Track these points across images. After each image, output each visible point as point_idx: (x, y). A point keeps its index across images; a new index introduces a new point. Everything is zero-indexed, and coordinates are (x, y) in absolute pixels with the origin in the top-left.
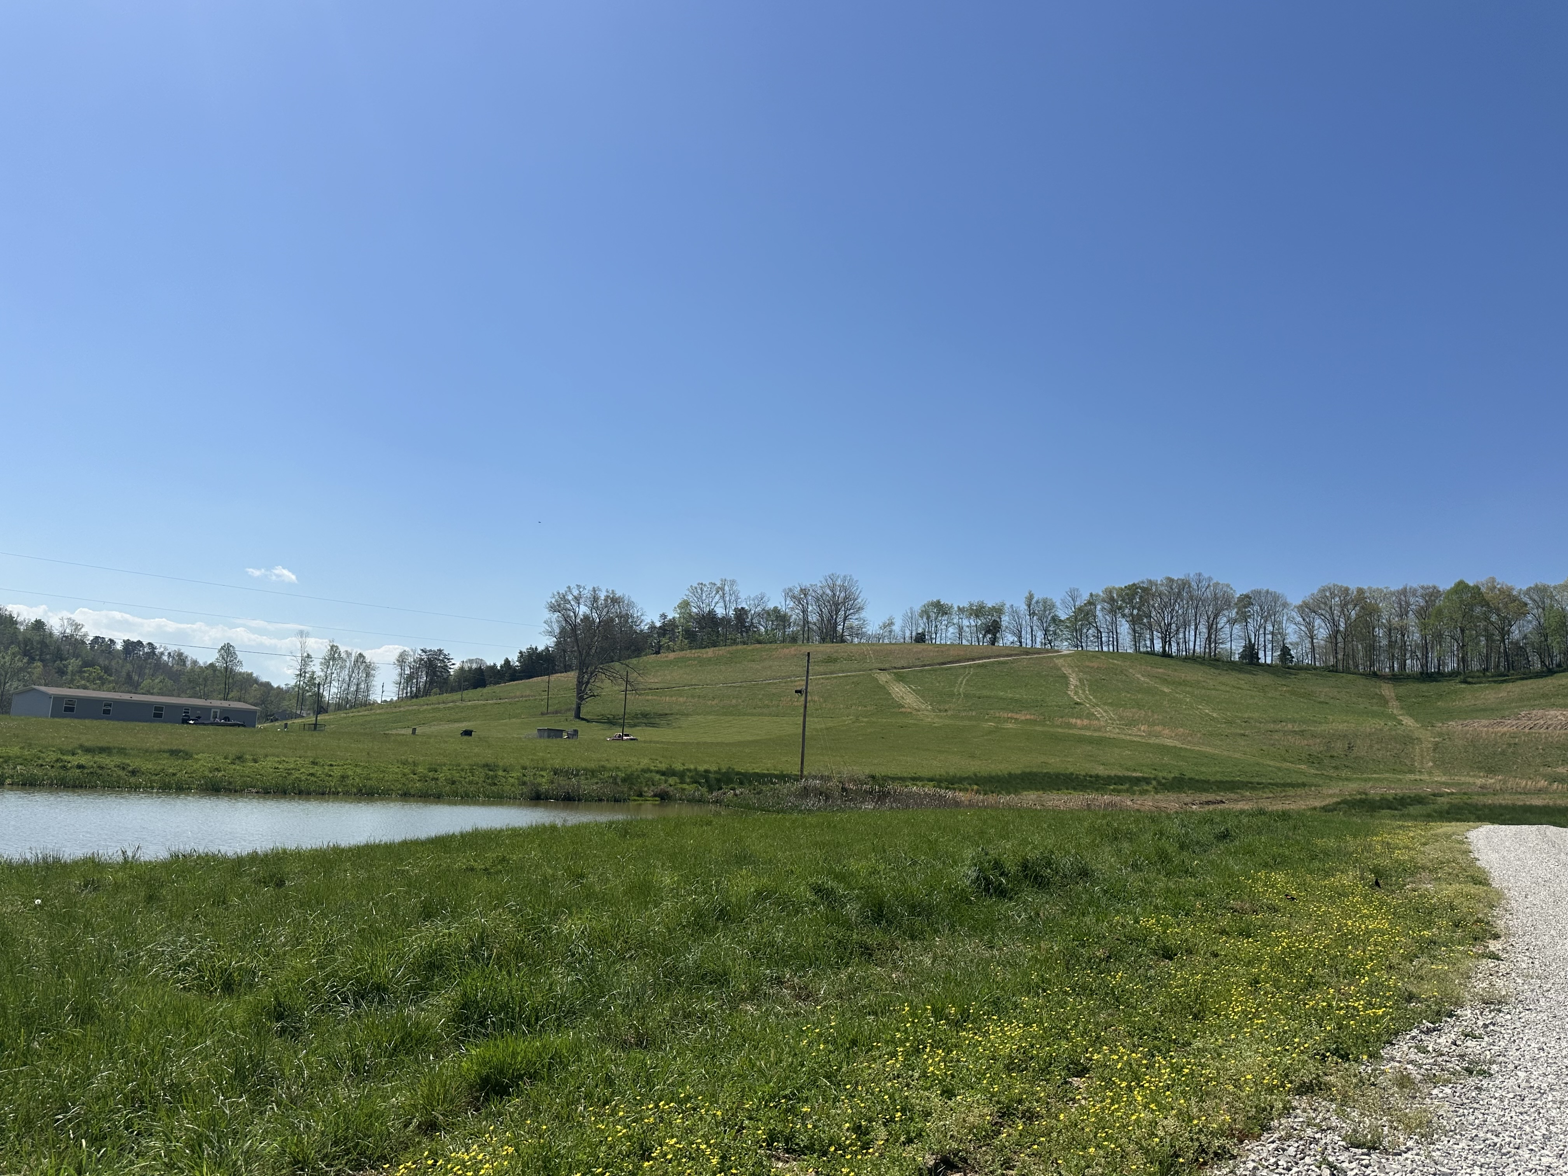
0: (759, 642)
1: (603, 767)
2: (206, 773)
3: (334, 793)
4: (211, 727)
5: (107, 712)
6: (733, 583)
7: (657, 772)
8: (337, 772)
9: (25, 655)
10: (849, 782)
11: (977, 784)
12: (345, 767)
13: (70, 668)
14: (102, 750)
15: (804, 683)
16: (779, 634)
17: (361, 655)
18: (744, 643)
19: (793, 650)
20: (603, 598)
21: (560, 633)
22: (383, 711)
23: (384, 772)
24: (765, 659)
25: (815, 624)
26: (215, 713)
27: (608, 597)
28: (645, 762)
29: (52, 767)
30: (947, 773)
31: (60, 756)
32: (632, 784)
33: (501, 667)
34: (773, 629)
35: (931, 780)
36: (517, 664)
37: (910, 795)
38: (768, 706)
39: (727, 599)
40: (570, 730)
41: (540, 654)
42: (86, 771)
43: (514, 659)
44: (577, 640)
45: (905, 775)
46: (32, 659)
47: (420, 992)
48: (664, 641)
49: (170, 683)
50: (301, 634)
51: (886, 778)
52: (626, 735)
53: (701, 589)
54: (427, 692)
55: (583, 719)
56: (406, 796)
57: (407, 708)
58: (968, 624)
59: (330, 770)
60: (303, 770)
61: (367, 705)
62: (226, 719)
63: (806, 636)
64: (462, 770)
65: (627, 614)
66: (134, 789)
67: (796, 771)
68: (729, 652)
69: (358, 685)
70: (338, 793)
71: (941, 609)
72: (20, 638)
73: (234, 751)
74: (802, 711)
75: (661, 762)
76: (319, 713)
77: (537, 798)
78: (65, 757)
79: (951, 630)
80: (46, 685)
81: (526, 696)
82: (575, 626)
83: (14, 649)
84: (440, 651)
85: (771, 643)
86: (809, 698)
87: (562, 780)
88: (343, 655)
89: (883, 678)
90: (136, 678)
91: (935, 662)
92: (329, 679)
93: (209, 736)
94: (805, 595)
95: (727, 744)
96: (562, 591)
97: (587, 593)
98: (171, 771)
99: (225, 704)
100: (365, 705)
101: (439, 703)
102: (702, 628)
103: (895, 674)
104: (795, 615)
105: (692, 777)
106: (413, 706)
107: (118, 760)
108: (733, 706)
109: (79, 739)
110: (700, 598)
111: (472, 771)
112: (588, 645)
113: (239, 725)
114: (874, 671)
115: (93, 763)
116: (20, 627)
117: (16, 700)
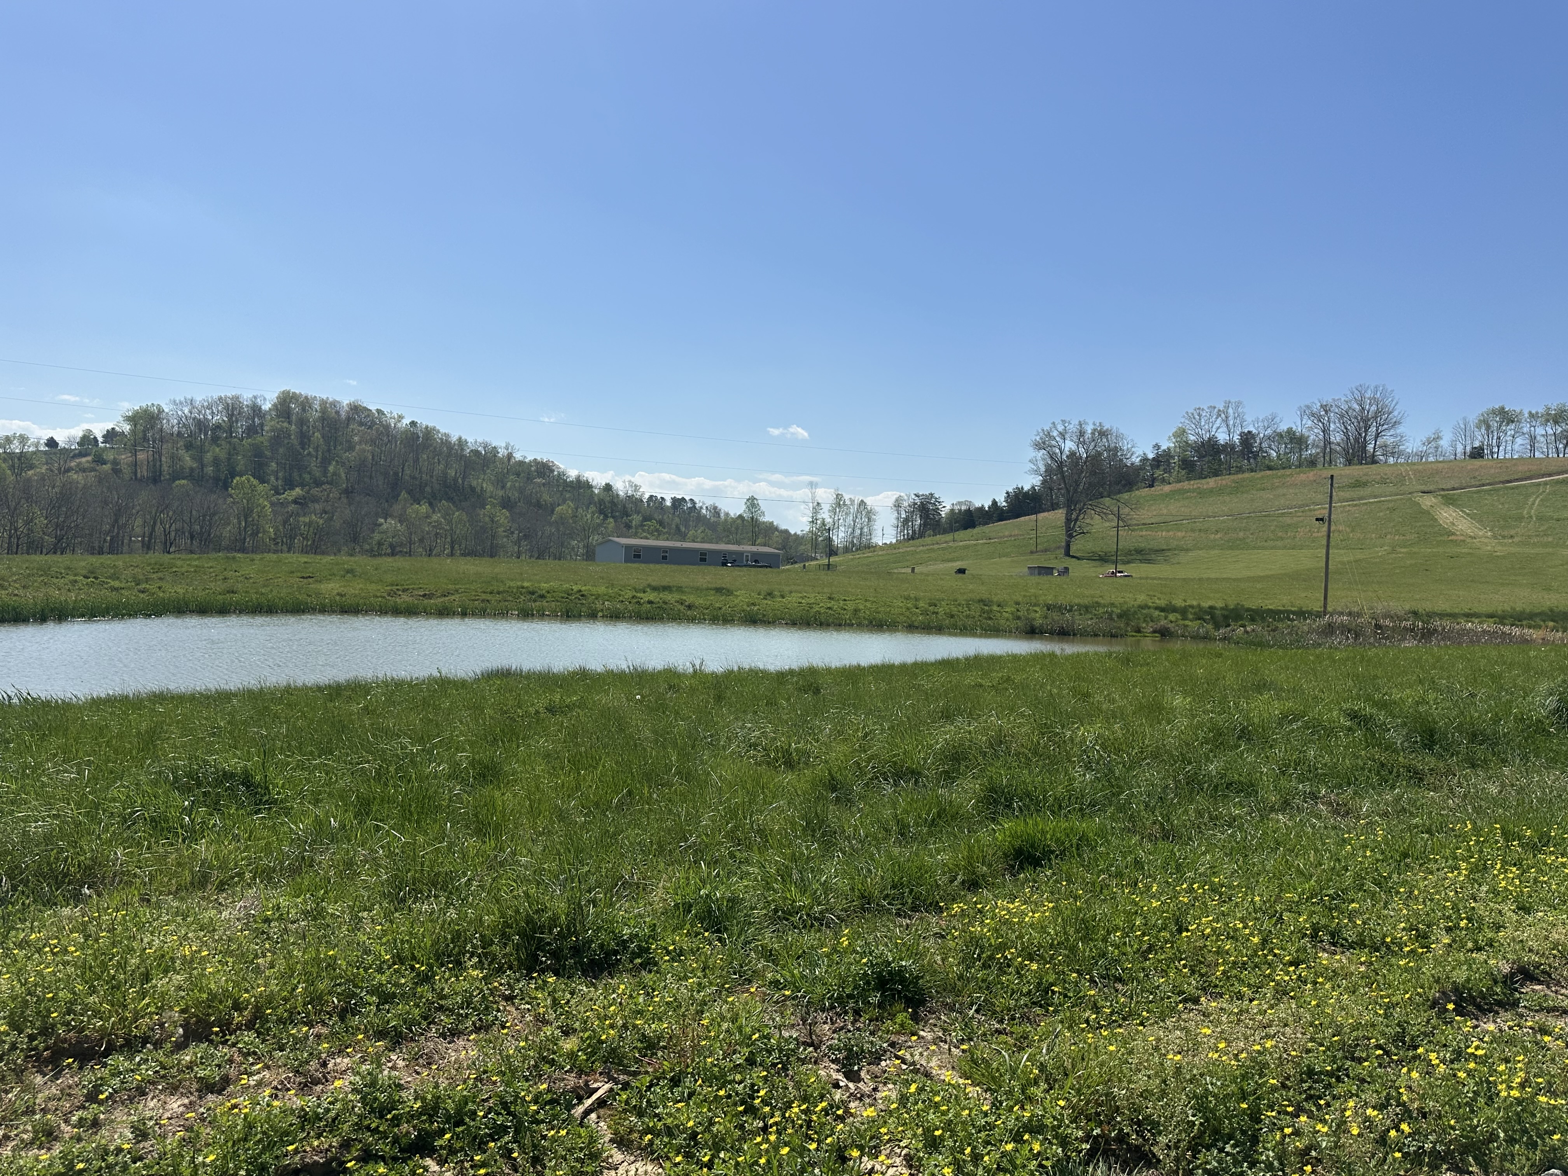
0: (1270, 468)
1: (1097, 603)
2: (745, 607)
3: (849, 625)
4: (745, 569)
5: (664, 558)
6: (1239, 404)
7: (1156, 608)
8: (850, 606)
9: (601, 513)
10: (1385, 617)
11: (1552, 620)
12: (857, 601)
13: (634, 523)
14: (666, 588)
15: (1327, 511)
16: (1294, 458)
17: (862, 501)
18: (1252, 471)
19: (1310, 475)
20: (1090, 431)
21: (1046, 471)
22: (884, 552)
23: (890, 606)
24: (1277, 487)
25: (1339, 444)
26: (747, 556)
27: (1095, 430)
28: (1142, 598)
29: (630, 602)
30: (1513, 609)
31: (635, 594)
32: (1129, 619)
33: (989, 507)
34: (1286, 454)
35: (1491, 616)
36: (1004, 504)
37: (1463, 633)
38: (1282, 539)
39: (1231, 423)
40: (1061, 567)
41: (1027, 493)
42: (654, 606)
43: (1002, 502)
44: (1063, 477)
45: (1457, 611)
46: (606, 517)
47: (949, 777)
48: (1158, 473)
49: (709, 532)
50: (812, 485)
51: (1431, 615)
52: (1119, 572)
53: (1199, 415)
54: (921, 535)
55: (1073, 557)
56: (912, 628)
57: (905, 549)
58: (1544, 432)
59: (844, 604)
60: (821, 605)
61: (870, 547)
62: (756, 561)
63: (1327, 458)
64: (959, 605)
65: (1116, 447)
66: (692, 620)
67: (1317, 607)
68: (1234, 481)
69: (861, 529)
70: (853, 625)
71: (1507, 417)
72: (596, 499)
73: (765, 588)
74: (1324, 542)
75: (1159, 599)
76: (830, 555)
77: (1032, 632)
78: (639, 595)
79: (1519, 441)
80: (618, 537)
81: (1015, 536)
82: (1061, 462)
83: (593, 508)
84: (932, 494)
85: (1284, 468)
86: (1333, 528)
87: (1055, 616)
88: (848, 502)
89: (1427, 502)
90: (683, 529)
91: (1497, 480)
92: (836, 526)
93: (744, 576)
94: (1326, 412)
95: (1234, 580)
96: (1046, 428)
97: (1073, 428)
98: (717, 605)
99: (754, 549)
100: (869, 548)
101: (933, 544)
102: (1201, 457)
103: (1443, 496)
104: (1314, 435)
105: (1195, 614)
106: (910, 547)
107: (677, 596)
108: (1240, 540)
109: (647, 580)
110: (1198, 425)
111: (968, 605)
112: (1076, 482)
113: (766, 567)
114: (1415, 494)
115: (659, 599)
116: (595, 490)
117: (599, 550)
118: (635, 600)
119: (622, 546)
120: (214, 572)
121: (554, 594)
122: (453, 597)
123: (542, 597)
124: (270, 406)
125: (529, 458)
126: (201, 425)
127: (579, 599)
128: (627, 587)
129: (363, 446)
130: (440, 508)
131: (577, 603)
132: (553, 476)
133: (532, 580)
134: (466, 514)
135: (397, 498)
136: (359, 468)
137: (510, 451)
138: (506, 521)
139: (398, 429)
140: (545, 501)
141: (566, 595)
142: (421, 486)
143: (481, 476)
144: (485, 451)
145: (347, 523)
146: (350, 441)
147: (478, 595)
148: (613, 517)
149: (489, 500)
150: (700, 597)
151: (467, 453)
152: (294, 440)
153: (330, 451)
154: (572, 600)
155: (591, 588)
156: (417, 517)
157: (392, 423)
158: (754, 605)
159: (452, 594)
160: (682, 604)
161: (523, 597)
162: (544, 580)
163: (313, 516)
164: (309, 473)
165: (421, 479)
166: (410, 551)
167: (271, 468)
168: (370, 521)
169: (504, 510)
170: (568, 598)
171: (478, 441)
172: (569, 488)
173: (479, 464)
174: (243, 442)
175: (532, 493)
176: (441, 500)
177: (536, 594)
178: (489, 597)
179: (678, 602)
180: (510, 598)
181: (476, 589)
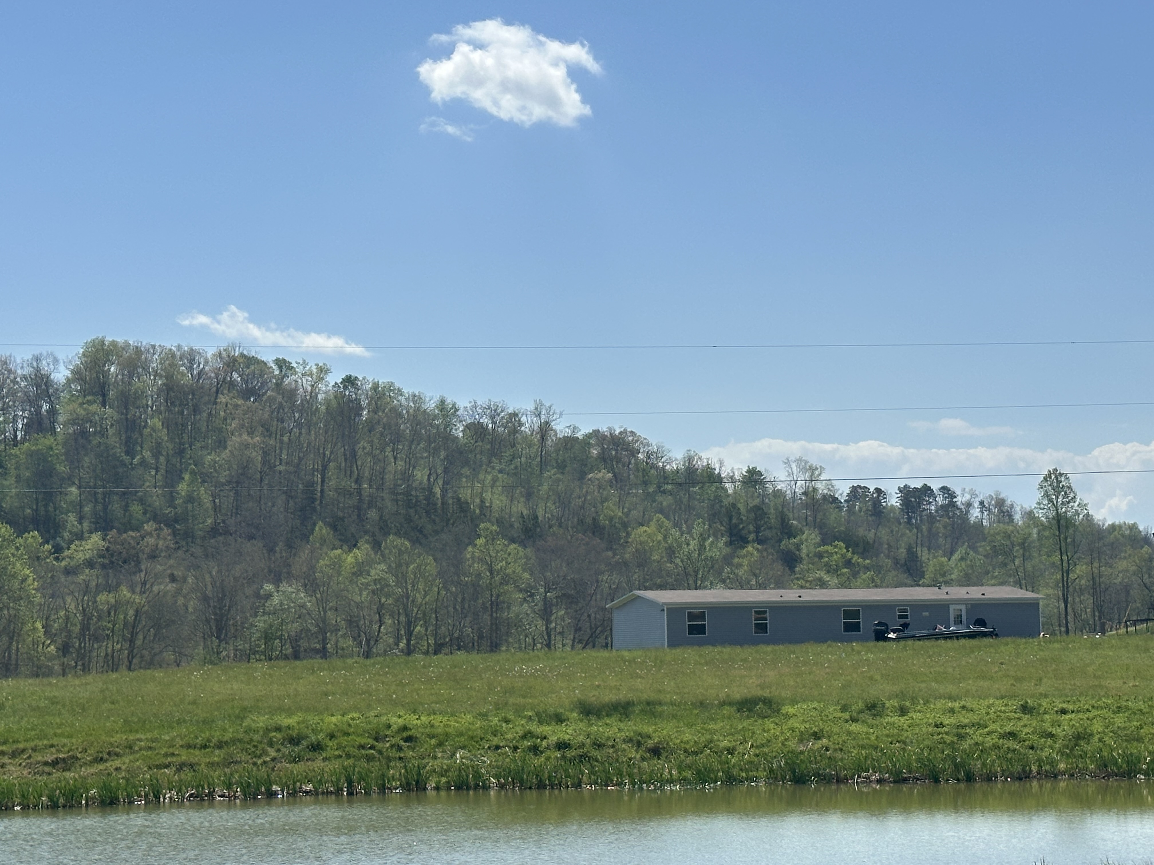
13: (804, 551)
14: (614, 709)
26: (958, 612)
29: (515, 749)
46: (741, 542)
60: (992, 727)
62: (980, 622)
72: (726, 504)
78: (540, 729)
83: (715, 525)
98: (725, 743)
99: (975, 593)
107: (635, 727)
115: (588, 736)
116: (727, 485)
117: (619, 620)
118: (527, 743)
119: (661, 608)
121: (344, 740)
122: (117, 763)
123: (317, 748)
124: (68, 374)
125: (584, 430)
127: (400, 749)
128: (519, 711)
129: (245, 437)
130: (387, 551)
131: (389, 759)
132: (636, 464)
133: (300, 709)
134: (435, 560)
135: (305, 537)
136: (238, 483)
137: (543, 418)
138: (519, 570)
139: (314, 395)
140: (611, 519)
141: (371, 741)
142: (359, 509)
143: (481, 476)
144: (494, 423)
145: (205, 599)
146: (220, 430)
147: (173, 754)
148: (760, 541)
149: (482, 526)
150: (690, 725)
151: (459, 431)
152: (113, 439)
153: (181, 452)
154: (380, 752)
155: (437, 720)
156: (339, 574)
157: (306, 383)
158: (816, 736)
159: (117, 755)
160: (639, 744)
161: (273, 753)
162: (327, 709)
163: (125, 592)
164: (141, 501)
165: (360, 494)
166: (324, 648)
167: (69, 498)
168: (249, 591)
169: (513, 546)
170: (372, 747)
171: (479, 403)
172: (670, 487)
173: (481, 452)
174: (15, 451)
175: (584, 502)
176: (398, 534)
177: (304, 743)
178: (196, 756)
179: (631, 740)
180: (244, 757)
181: (173, 739)
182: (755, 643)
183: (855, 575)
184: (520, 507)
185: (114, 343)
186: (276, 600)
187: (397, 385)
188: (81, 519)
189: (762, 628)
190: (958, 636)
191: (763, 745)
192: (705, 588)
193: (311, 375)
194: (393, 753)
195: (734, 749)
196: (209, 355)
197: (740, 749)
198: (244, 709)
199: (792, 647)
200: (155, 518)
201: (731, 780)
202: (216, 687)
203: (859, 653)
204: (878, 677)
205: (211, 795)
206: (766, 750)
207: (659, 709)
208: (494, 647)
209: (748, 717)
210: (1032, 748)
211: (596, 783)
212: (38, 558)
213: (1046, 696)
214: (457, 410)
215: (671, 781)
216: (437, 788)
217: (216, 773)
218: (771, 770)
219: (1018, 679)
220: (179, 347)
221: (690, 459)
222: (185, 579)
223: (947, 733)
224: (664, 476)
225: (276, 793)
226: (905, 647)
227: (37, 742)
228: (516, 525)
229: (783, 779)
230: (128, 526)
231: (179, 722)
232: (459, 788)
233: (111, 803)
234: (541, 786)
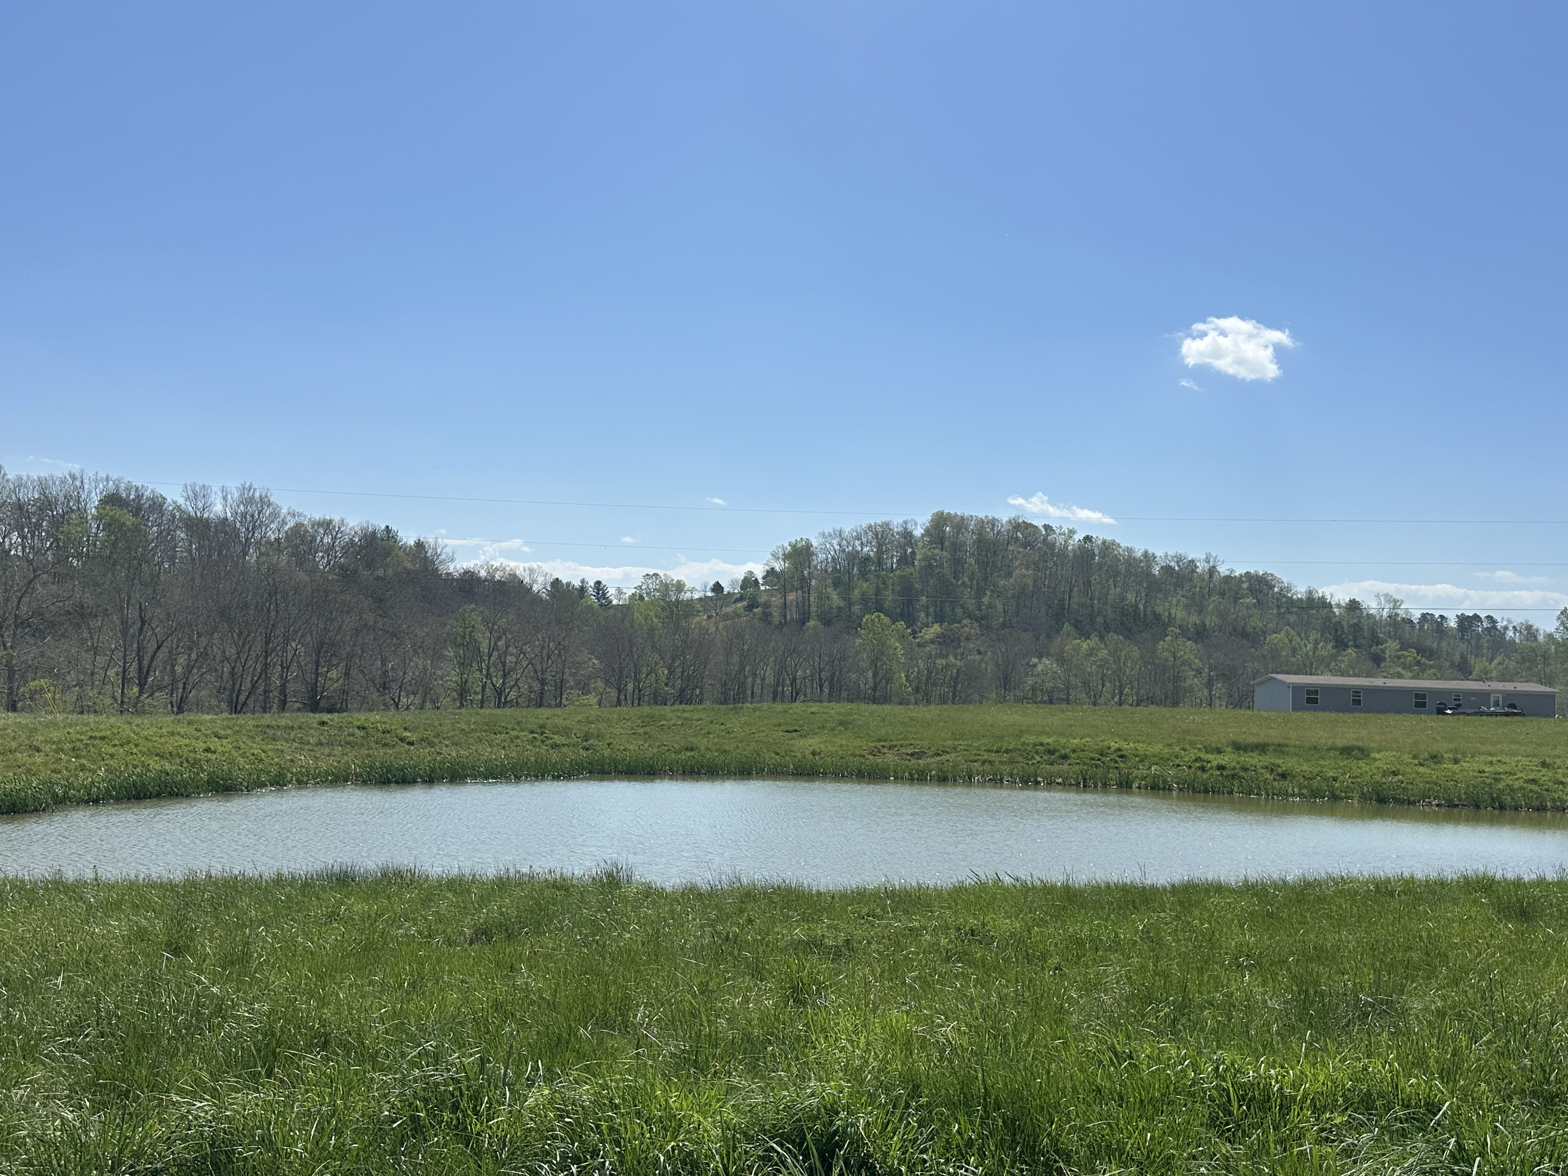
13: (1387, 654)
14: (1259, 747)
26: (1497, 698)
29: (1190, 767)
31: (1203, 754)
62: (1513, 706)
72: (1331, 621)
78: (1208, 756)
83: (1327, 635)
90: (1469, 663)
99: (1509, 686)
107: (1269, 759)
115: (1238, 763)
116: (1335, 610)
117: (1259, 691)
118: (1198, 765)
119: (1288, 686)
120: (700, 725)
121: (1081, 754)
122: (948, 757)
123: (1065, 757)
124: (922, 531)
125: (1239, 571)
126: (853, 557)
127: (1116, 762)
128: (1193, 744)
129: (1023, 570)
130: (1108, 642)
131: (1109, 767)
132: (1273, 594)
133: (1054, 733)
134: (1139, 648)
135: (1058, 631)
136: (1018, 598)
137: (1211, 564)
138: (1192, 657)
139: (1066, 546)
140: (1255, 628)
141: (1098, 756)
142: (1091, 615)
143: (1170, 599)
144: (1179, 566)
145: (997, 665)
146: (1009, 566)
147: (979, 755)
148: (1356, 646)
149: (1170, 629)
150: (1308, 761)
151: (1156, 571)
152: (947, 571)
153: (985, 579)
154: (1103, 763)
155: (1140, 746)
156: (1078, 654)
157: (1061, 540)
158: (1395, 773)
159: (948, 753)
160: (1272, 770)
161: (1038, 758)
162: (1071, 735)
163: (951, 658)
164: (962, 606)
165: (1092, 606)
166: (1068, 698)
167: (922, 603)
168: (1024, 662)
169: (1189, 642)
170: (1099, 760)
171: (1169, 553)
172: (1296, 609)
173: (1170, 584)
174: (891, 575)
175: (1237, 617)
176: (1115, 632)
177: (1057, 754)
178: (993, 757)
179: (1267, 768)
180: (1020, 759)
181: (980, 746)
182: (1352, 711)
183: (1423, 671)
184: (1194, 619)
185: (949, 514)
186: (1040, 668)
187: (1117, 541)
188: (927, 615)
189: (1357, 702)
190: (1496, 714)
191: (1357, 777)
192: (1317, 674)
193: (1064, 534)
194: (1112, 764)
195: (1337, 778)
196: (1004, 522)
197: (1342, 778)
198: (1021, 731)
199: (1378, 716)
200: (969, 617)
201: (1334, 798)
202: (1005, 717)
203: (1425, 721)
204: (1438, 738)
205: (1001, 780)
206: (1359, 780)
207: (1286, 749)
208: (1175, 704)
209: (1347, 759)
210: (1547, 790)
211: (1243, 793)
212: (903, 636)
213: (1559, 757)
214: (1155, 558)
215: (1293, 795)
216: (1139, 788)
217: (1003, 768)
218: (1362, 793)
219: (1539, 745)
220: (987, 517)
221: (1310, 592)
222: (986, 652)
223: (1487, 777)
224: (1291, 602)
225: (1039, 782)
226: (1458, 719)
227: (903, 742)
228: (1192, 630)
229: (1371, 799)
230: (955, 621)
231: (983, 736)
232: (1153, 788)
233: (944, 780)
234: (1206, 791)
